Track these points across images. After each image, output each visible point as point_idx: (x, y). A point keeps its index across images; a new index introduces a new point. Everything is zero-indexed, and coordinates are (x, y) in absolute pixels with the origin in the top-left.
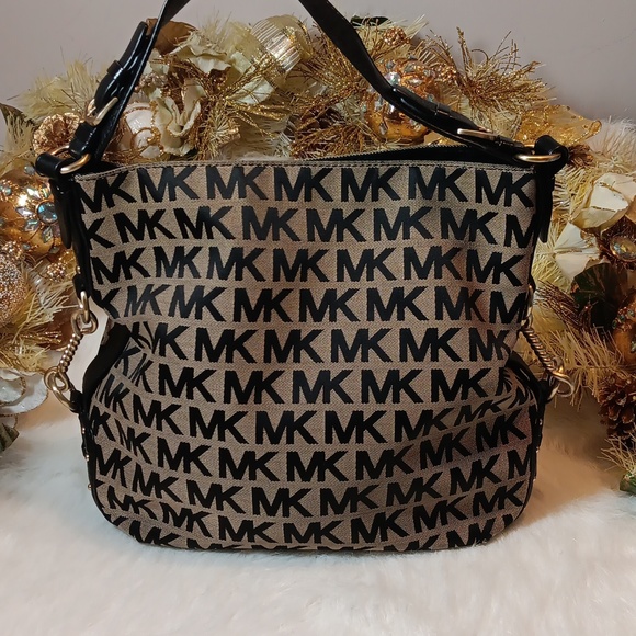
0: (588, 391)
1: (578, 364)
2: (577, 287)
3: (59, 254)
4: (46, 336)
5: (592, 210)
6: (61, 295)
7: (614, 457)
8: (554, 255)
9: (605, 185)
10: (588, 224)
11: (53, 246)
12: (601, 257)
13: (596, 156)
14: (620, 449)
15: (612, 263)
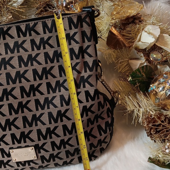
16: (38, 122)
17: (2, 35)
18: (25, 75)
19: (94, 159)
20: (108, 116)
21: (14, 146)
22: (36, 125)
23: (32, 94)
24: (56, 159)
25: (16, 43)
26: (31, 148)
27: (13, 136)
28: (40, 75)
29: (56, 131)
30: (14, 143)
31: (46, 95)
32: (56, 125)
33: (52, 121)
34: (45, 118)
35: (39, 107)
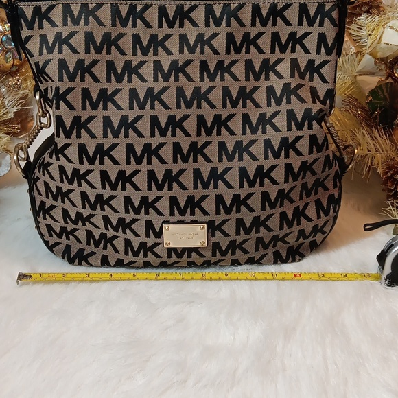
0: (375, 170)
1: (369, 151)
2: (370, 98)
3: (17, 71)
4: (9, 127)
5: (383, 45)
6: (19, 100)
7: (390, 213)
8: (356, 76)
9: (392, 28)
10: (380, 55)
11: (13, 65)
12: (387, 78)
13: (386, 8)
14: (395, 208)
15: (395, 82)
16: (220, 182)
17: (178, 19)
18: (209, 96)
19: (300, 260)
20: (335, 186)
21: (172, 219)
22: (216, 187)
23: (215, 132)
24: (238, 250)
25: (200, 37)
26: (201, 225)
27: (174, 201)
28: (234, 98)
29: (248, 202)
30: (172, 214)
31: (239, 137)
32: (252, 190)
33: (245, 183)
34: (233, 177)
35: (224, 157)
